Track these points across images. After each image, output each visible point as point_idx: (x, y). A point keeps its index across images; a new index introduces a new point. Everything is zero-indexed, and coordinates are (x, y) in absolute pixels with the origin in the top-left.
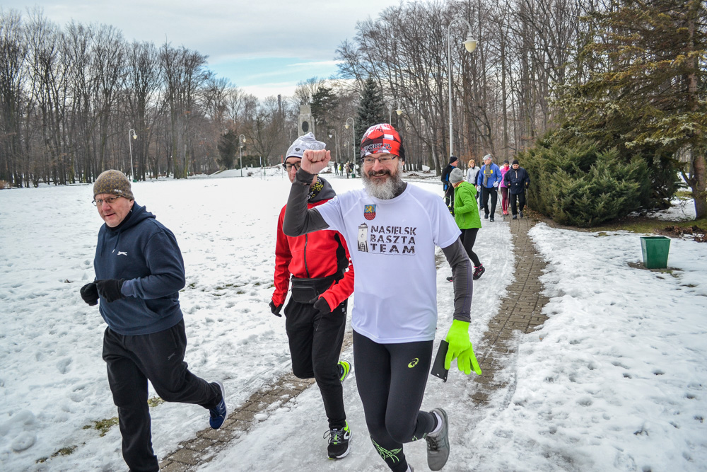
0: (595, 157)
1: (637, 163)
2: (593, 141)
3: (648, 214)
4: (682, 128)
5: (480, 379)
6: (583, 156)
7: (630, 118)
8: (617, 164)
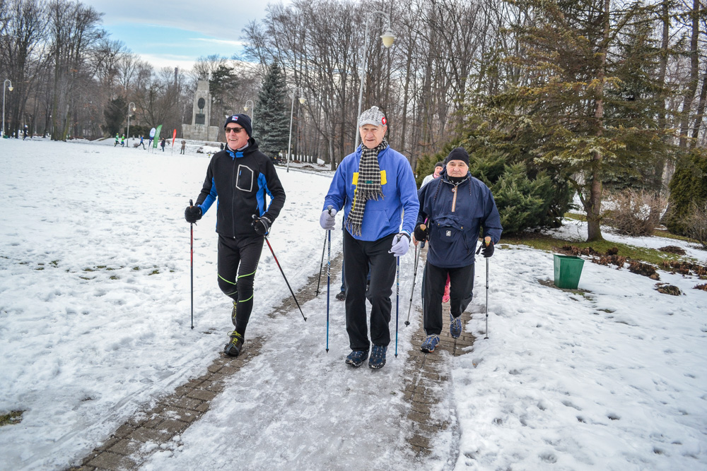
0: (502, 169)
1: (542, 180)
2: (502, 152)
3: (542, 231)
4: (591, 150)
5: (415, 415)
6: (492, 167)
7: (541, 134)
8: (524, 177)
